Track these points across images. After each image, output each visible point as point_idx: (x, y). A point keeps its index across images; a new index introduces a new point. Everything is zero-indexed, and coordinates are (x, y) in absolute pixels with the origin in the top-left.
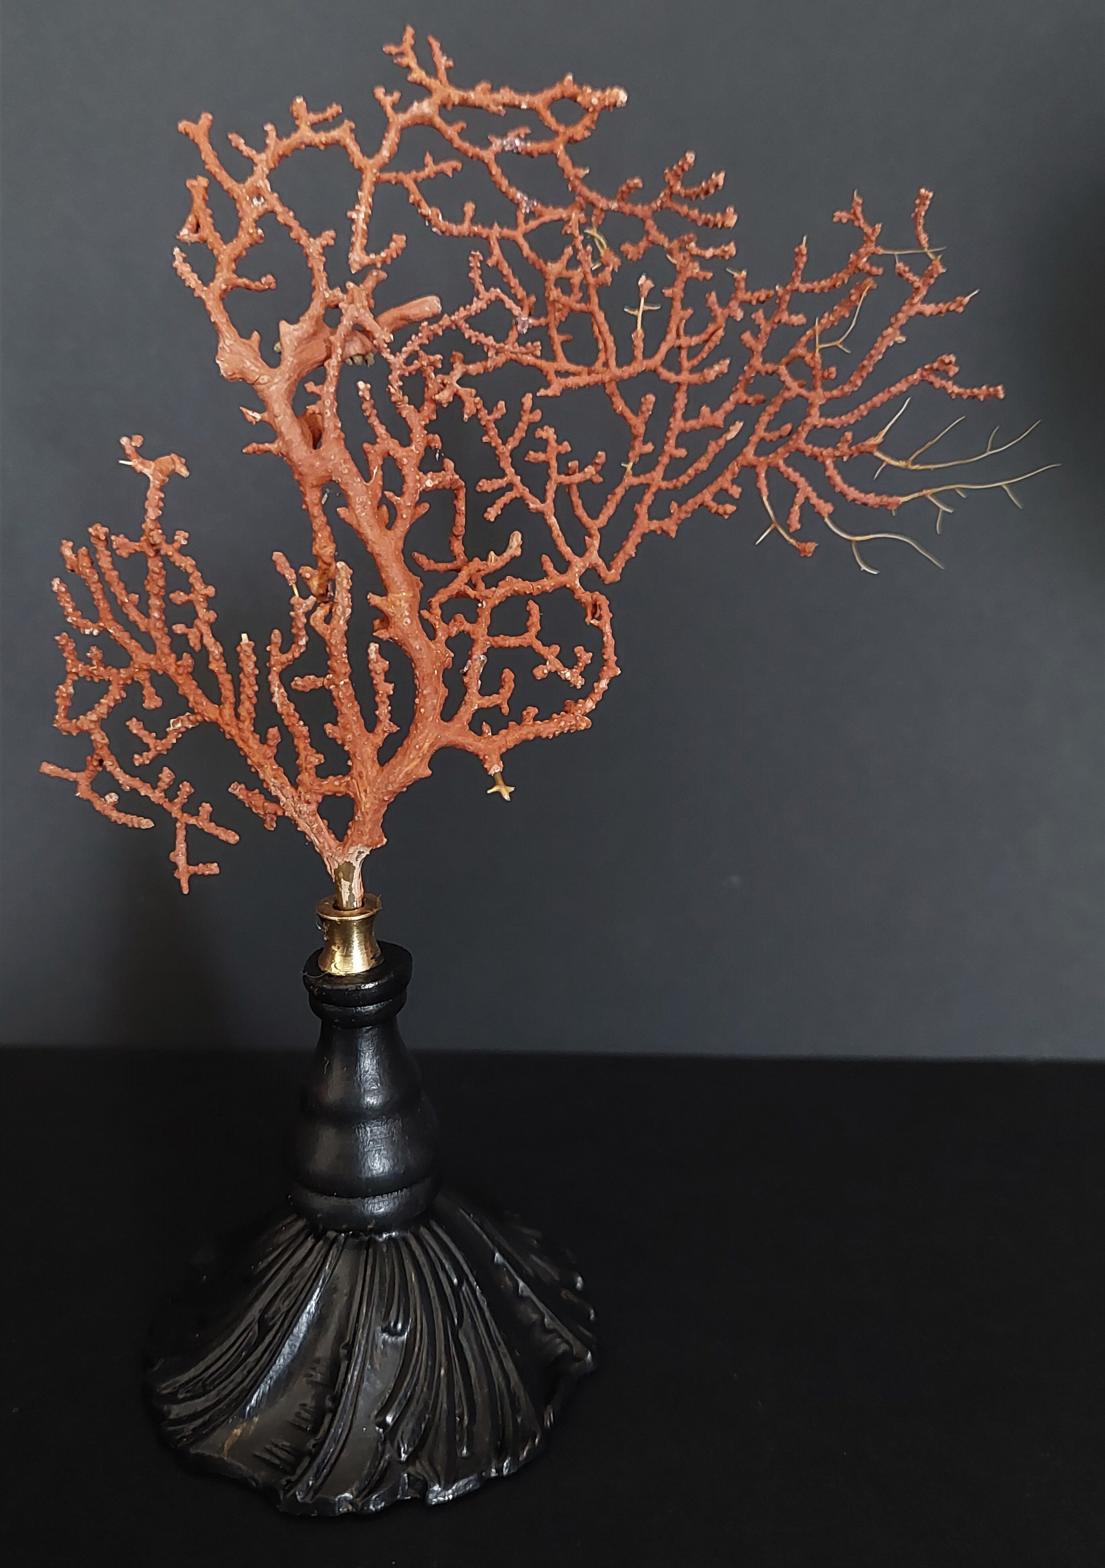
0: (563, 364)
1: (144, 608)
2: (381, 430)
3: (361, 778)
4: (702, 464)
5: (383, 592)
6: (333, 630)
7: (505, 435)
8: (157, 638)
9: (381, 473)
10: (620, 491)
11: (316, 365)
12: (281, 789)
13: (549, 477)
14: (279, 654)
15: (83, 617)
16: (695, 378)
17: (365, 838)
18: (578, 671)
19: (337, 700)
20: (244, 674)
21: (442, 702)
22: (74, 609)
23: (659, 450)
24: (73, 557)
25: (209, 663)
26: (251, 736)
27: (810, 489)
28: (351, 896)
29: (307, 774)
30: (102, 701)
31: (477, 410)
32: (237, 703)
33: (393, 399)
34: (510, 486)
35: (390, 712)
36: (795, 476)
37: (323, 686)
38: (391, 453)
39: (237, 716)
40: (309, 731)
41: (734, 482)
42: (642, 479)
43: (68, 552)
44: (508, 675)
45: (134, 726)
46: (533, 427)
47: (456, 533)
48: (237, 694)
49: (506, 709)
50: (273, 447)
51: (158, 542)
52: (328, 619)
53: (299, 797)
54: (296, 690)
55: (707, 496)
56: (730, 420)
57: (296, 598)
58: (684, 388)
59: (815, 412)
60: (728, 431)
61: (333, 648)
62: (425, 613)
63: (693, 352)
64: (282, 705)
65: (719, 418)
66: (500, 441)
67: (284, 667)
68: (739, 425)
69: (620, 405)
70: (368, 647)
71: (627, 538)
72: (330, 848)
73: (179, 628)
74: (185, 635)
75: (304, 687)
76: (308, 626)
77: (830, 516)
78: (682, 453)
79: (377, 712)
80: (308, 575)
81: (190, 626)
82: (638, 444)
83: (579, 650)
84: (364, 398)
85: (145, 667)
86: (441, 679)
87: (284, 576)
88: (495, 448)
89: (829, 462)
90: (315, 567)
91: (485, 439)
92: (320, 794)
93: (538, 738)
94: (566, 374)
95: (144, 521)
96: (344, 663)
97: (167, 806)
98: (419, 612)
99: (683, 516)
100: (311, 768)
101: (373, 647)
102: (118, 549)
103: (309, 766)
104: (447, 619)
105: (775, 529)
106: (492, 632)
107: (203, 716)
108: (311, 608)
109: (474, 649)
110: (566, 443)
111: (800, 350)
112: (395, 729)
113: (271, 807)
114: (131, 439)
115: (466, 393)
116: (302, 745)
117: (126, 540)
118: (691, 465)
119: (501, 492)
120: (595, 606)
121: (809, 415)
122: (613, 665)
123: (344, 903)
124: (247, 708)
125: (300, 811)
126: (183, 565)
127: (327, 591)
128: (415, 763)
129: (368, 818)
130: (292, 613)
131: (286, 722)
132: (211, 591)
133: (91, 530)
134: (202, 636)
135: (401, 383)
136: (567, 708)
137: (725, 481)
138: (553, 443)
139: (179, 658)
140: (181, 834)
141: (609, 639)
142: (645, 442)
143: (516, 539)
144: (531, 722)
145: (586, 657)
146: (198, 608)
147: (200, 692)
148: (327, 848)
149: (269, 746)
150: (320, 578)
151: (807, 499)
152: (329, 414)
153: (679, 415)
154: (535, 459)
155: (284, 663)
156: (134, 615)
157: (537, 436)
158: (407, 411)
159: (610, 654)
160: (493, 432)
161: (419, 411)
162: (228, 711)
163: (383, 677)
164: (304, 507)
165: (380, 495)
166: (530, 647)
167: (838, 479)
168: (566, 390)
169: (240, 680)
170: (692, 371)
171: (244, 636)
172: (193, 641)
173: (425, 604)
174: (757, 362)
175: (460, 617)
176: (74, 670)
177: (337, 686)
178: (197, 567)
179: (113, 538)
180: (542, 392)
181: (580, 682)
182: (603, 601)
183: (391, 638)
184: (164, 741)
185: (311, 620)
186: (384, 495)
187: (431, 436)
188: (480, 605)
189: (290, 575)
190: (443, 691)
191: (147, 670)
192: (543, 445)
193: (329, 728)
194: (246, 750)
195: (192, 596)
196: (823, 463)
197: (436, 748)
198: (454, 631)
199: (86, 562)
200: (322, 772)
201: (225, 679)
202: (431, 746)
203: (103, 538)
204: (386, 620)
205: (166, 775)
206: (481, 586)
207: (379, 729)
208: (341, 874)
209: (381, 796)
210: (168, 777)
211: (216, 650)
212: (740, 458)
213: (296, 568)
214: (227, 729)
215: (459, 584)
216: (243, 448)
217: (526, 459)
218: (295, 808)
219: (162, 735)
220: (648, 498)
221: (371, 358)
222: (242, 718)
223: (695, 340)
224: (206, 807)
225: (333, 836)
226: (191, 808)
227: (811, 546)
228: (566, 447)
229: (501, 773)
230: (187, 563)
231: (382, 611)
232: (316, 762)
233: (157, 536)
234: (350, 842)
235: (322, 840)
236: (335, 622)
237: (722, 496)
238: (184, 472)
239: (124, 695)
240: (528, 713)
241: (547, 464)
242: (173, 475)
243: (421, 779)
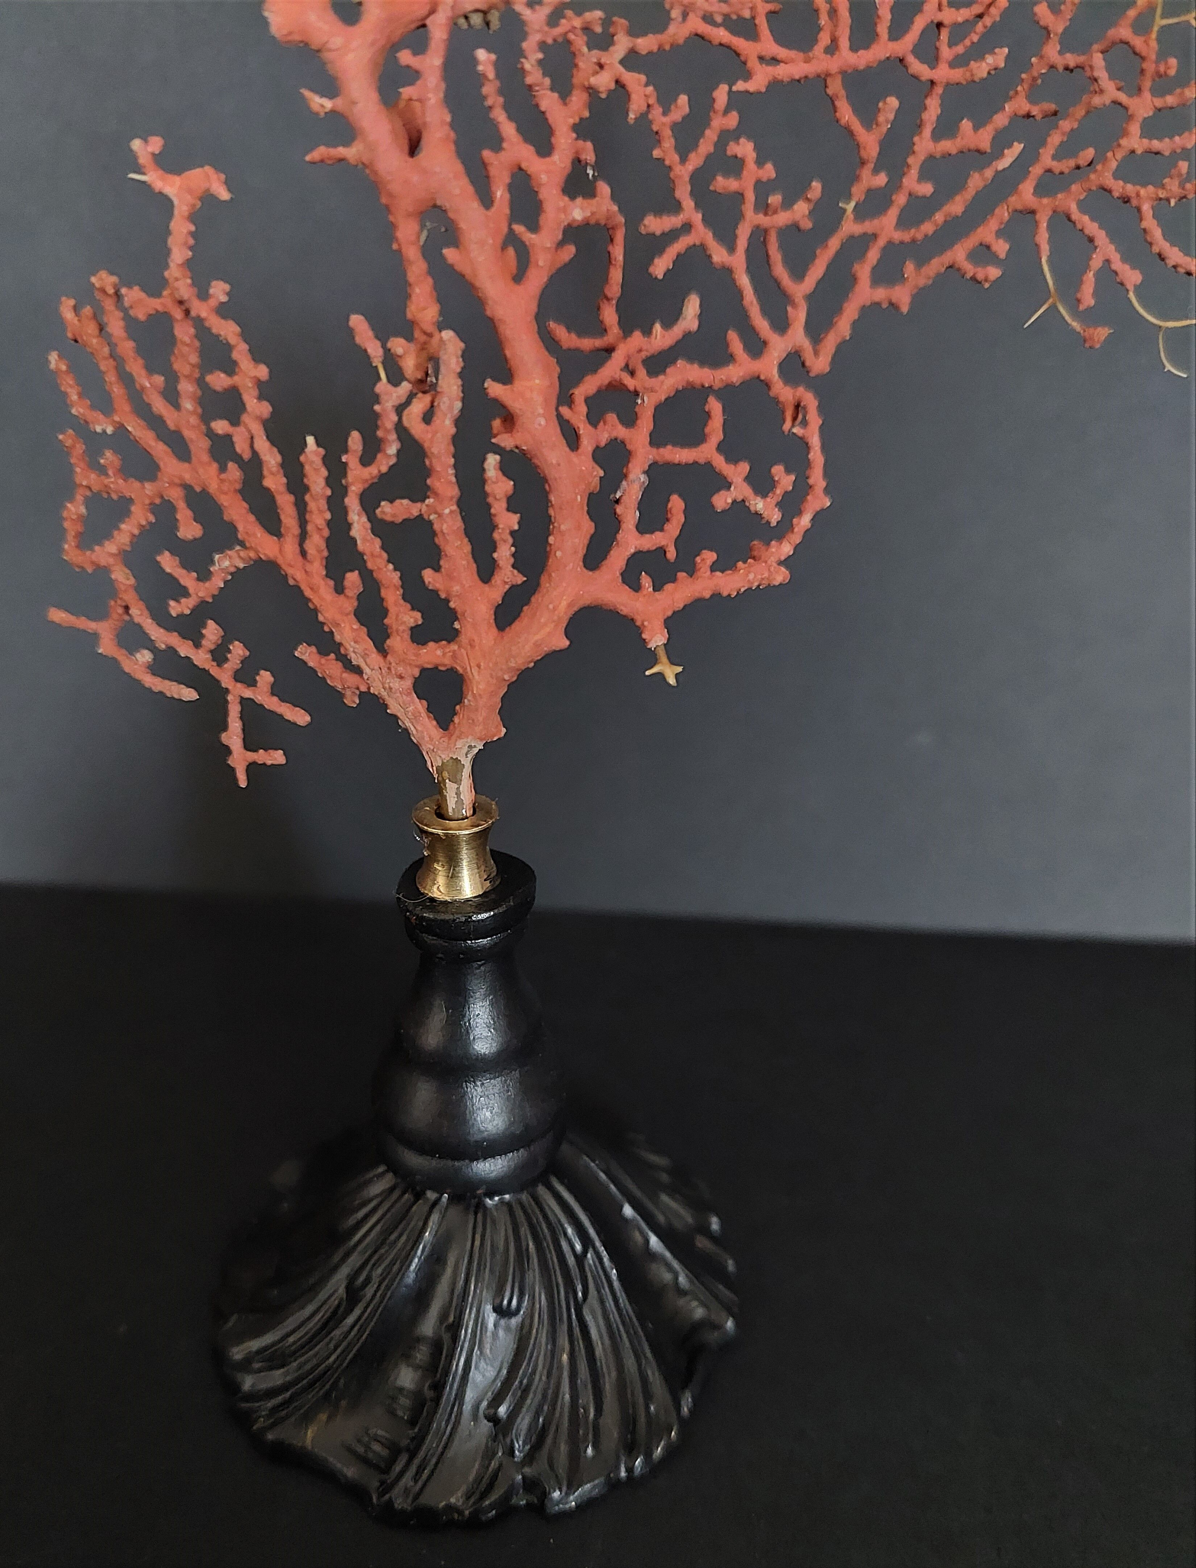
0: (768, 45)
1: (172, 396)
2: (508, 129)
3: (472, 646)
4: (957, 207)
5: (506, 376)
6: (435, 433)
7: (684, 151)
8: (192, 440)
9: (507, 196)
10: (834, 244)
11: (413, 26)
12: (365, 656)
13: (741, 216)
14: (360, 466)
15: (93, 407)
16: (958, 75)
17: (478, 729)
18: (774, 502)
19: (440, 535)
20: (311, 495)
21: (586, 542)
22: (80, 395)
23: (895, 184)
24: (76, 322)
25: (261, 477)
26: (322, 582)
27: (1112, 247)
28: (460, 802)
29: (398, 638)
30: (123, 526)
31: (649, 106)
32: (303, 536)
33: (529, 80)
34: (687, 227)
35: (513, 555)
36: (1092, 227)
37: (421, 516)
38: (523, 166)
39: (303, 553)
40: (401, 578)
41: (999, 234)
42: (868, 226)
43: (69, 315)
44: (676, 504)
45: (168, 562)
46: (726, 137)
47: (609, 295)
48: (303, 523)
49: (671, 554)
50: (350, 153)
51: (186, 297)
52: (428, 417)
53: (389, 669)
54: (382, 520)
55: (959, 254)
56: (1001, 142)
57: (383, 386)
58: (939, 90)
59: (1135, 129)
60: (1000, 155)
61: (434, 461)
62: (565, 411)
63: (959, 31)
64: (364, 540)
65: (984, 139)
66: (677, 158)
67: (366, 486)
68: (1018, 147)
69: (846, 113)
70: (484, 459)
71: (839, 310)
72: (431, 739)
73: (220, 426)
74: (228, 437)
75: (394, 515)
76: (401, 430)
77: (1137, 289)
78: (927, 189)
79: (495, 555)
80: (400, 351)
81: (235, 421)
82: (866, 172)
83: (778, 471)
84: (484, 76)
85: (177, 481)
86: (586, 508)
87: (366, 351)
88: (670, 168)
89: (1146, 208)
90: (409, 338)
91: (656, 153)
92: (417, 666)
93: (716, 596)
94: (775, 61)
95: (167, 266)
96: (451, 482)
97: (214, 671)
98: (557, 409)
99: (922, 282)
100: (404, 631)
101: (492, 461)
102: (131, 307)
103: (401, 628)
104: (594, 419)
105: (1054, 307)
106: (656, 440)
107: (257, 552)
108: (403, 400)
109: (630, 465)
110: (769, 166)
111: (1124, 32)
112: (520, 579)
113: (351, 679)
114: (146, 141)
115: (635, 81)
116: (392, 596)
117: (143, 295)
118: (938, 208)
119: (672, 236)
120: (797, 407)
121: (1125, 133)
122: (822, 494)
123: (450, 810)
124: (316, 543)
125: (391, 688)
126: (222, 333)
127: (427, 374)
128: (548, 629)
129: (481, 702)
130: (377, 408)
131: (370, 565)
132: (262, 372)
133: (93, 279)
134: (252, 438)
135: (540, 56)
136: (755, 553)
137: (987, 232)
138: (751, 165)
139: (223, 469)
140: (234, 711)
141: (817, 456)
142: (876, 171)
143: (692, 306)
144: (709, 573)
145: (785, 481)
146: (246, 397)
147: (252, 518)
148: (427, 739)
149: (347, 597)
150: (417, 357)
151: (1108, 261)
152: (433, 101)
153: (927, 132)
154: (724, 188)
155: (367, 480)
156: (159, 405)
157: (729, 153)
158: (548, 101)
159: (817, 478)
160: (668, 143)
161: (565, 104)
162: (290, 546)
163: (504, 505)
164: (395, 246)
165: (505, 230)
166: (709, 464)
167: (1157, 233)
168: (775, 84)
169: (305, 504)
170: (952, 65)
171: (310, 440)
172: (241, 446)
173: (565, 398)
174: (1052, 51)
175: (612, 417)
176: (84, 483)
177: (440, 515)
178: (245, 336)
179: (124, 291)
180: (740, 86)
181: (775, 517)
182: (810, 401)
183: (517, 447)
184: (207, 584)
185: (404, 418)
186: (511, 230)
187: (580, 142)
188: (639, 401)
189: (375, 350)
190: (588, 527)
191: (181, 485)
192: (735, 166)
193: (428, 575)
194: (316, 601)
195: (236, 380)
196: (1139, 209)
197: (576, 609)
198: (604, 437)
199: (91, 328)
200: (419, 636)
201: (285, 502)
202: (570, 605)
203: (111, 291)
204: (509, 420)
205: (212, 632)
206: (642, 372)
207: (497, 579)
208: (446, 774)
209: (500, 674)
210: (214, 634)
211: (271, 458)
212: (1013, 199)
213: (382, 337)
214: (290, 571)
215: (611, 370)
216: (306, 153)
217: (712, 188)
218: (383, 684)
219: (204, 576)
220: (873, 255)
221: (494, 18)
222: (309, 557)
223: (964, 14)
224: (265, 678)
225: (435, 723)
226: (245, 676)
227: (1102, 333)
228: (769, 171)
229: (665, 645)
230: (228, 330)
231: (504, 407)
232: (412, 623)
233: (184, 288)
234: (457, 733)
235: (419, 729)
236: (438, 422)
237: (984, 253)
238: (224, 195)
239: (152, 519)
240: (703, 560)
241: (740, 196)
242: (208, 198)
243: (555, 651)
